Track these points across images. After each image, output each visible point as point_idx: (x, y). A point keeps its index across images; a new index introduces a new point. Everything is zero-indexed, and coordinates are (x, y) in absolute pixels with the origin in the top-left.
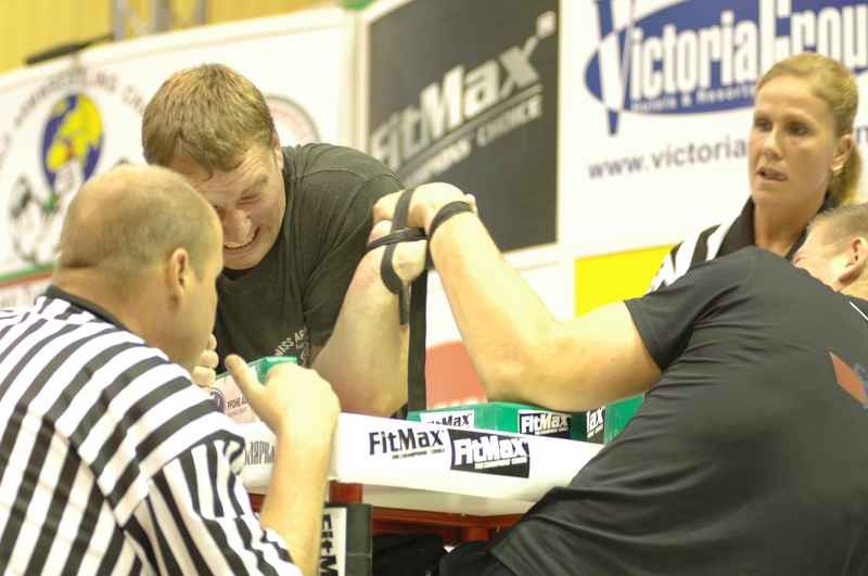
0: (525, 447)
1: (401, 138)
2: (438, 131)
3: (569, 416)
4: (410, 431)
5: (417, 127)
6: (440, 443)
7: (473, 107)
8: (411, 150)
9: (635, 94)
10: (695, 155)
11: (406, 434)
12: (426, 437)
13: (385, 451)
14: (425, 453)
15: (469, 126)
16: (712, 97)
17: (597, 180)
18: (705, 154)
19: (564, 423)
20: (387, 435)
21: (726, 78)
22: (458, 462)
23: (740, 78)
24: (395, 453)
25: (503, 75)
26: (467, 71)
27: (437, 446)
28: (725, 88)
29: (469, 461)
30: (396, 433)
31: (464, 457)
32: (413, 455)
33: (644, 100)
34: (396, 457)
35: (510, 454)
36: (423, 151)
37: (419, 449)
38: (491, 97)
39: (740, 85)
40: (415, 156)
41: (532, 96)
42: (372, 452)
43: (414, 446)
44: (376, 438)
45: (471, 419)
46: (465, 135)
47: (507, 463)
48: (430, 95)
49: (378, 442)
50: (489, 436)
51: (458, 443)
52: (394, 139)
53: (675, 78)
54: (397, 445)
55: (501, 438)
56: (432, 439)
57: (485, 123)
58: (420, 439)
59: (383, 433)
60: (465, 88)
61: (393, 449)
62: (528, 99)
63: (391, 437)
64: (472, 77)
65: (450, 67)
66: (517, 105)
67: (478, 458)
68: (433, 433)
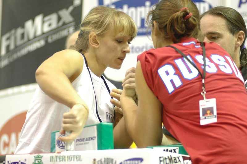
6: (180, 162)
7: (46, 29)
8: (19, 42)
10: (134, 50)
15: (45, 36)
16: (141, 30)
18: (138, 50)
25: (59, 19)
26: (44, 16)
36: (24, 43)
38: (54, 26)
40: (21, 45)
41: (71, 26)
43: (173, 163)
46: (43, 38)
48: (29, 24)
51: (185, 161)
54: (167, 163)
56: (177, 160)
57: (52, 35)
60: (43, 22)
62: (69, 27)
64: (46, 18)
65: (38, 14)
66: (65, 29)
68: (177, 157)
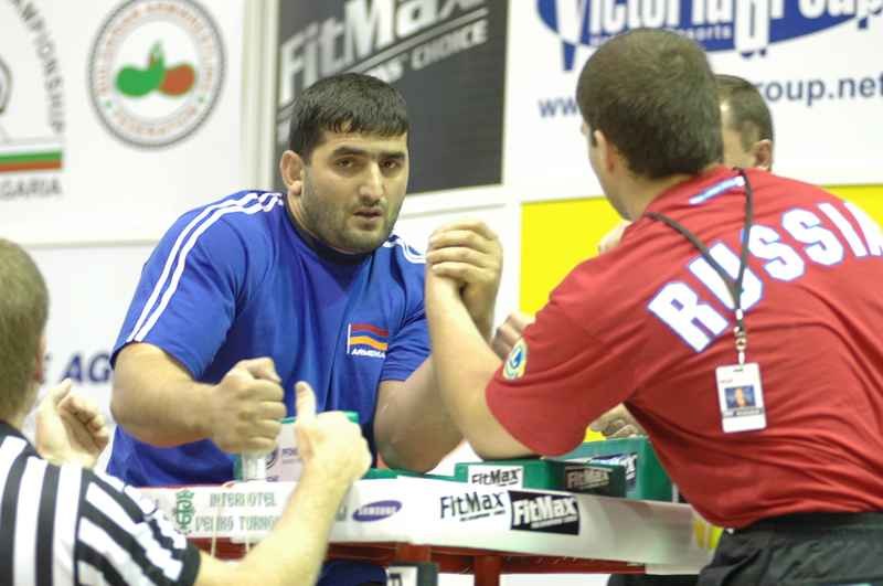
0: (575, 505)
1: (319, 50)
2: (364, 49)
3: (610, 470)
4: (475, 494)
5: (340, 41)
6: (502, 505)
8: (332, 65)
9: (595, 28)
11: (472, 496)
12: (489, 500)
13: (454, 514)
14: (487, 515)
15: (402, 46)
17: (549, 118)
19: (606, 477)
20: (455, 499)
21: (698, 18)
22: (517, 522)
23: (713, 18)
24: (464, 516)
27: (499, 508)
28: (696, 27)
29: (527, 521)
30: (463, 497)
31: (522, 517)
32: (478, 517)
33: (604, 34)
34: (463, 520)
35: (562, 514)
36: (345, 68)
37: (483, 511)
39: (713, 26)
41: (477, 20)
42: (443, 516)
43: (479, 509)
44: (447, 502)
45: (520, 475)
46: (397, 56)
47: (559, 521)
48: (356, 9)
49: (447, 507)
50: (543, 495)
51: (518, 504)
52: (311, 50)
53: (640, 13)
54: (463, 509)
55: (555, 498)
56: (494, 501)
57: (421, 44)
58: (485, 502)
59: (452, 497)
61: (461, 513)
63: (460, 501)
66: (458, 28)
67: (535, 518)
68: (494, 494)
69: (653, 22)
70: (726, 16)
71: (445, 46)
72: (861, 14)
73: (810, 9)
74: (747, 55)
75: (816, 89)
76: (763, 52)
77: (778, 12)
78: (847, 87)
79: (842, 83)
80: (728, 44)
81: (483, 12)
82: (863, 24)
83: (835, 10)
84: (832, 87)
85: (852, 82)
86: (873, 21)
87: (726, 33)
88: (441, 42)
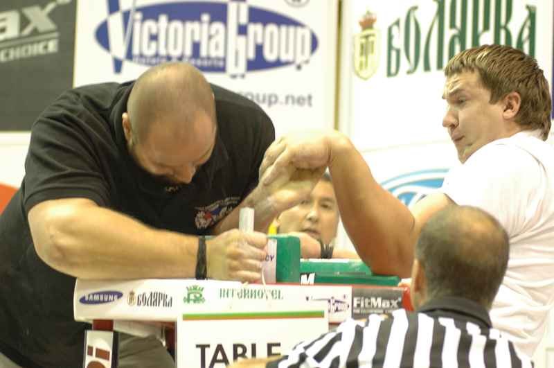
39: (213, 59)
41: (51, 39)
53: (166, 47)
69: (175, 53)
70: (221, 54)
71: (27, 51)
72: (298, 61)
73: (269, 56)
74: (234, 77)
75: (273, 99)
76: (243, 76)
77: (252, 55)
78: (290, 101)
79: (287, 98)
80: (222, 70)
81: (56, 35)
82: (299, 67)
83: (284, 58)
84: (282, 98)
85: (293, 97)
86: (304, 67)
87: (221, 64)
88: (24, 48)
